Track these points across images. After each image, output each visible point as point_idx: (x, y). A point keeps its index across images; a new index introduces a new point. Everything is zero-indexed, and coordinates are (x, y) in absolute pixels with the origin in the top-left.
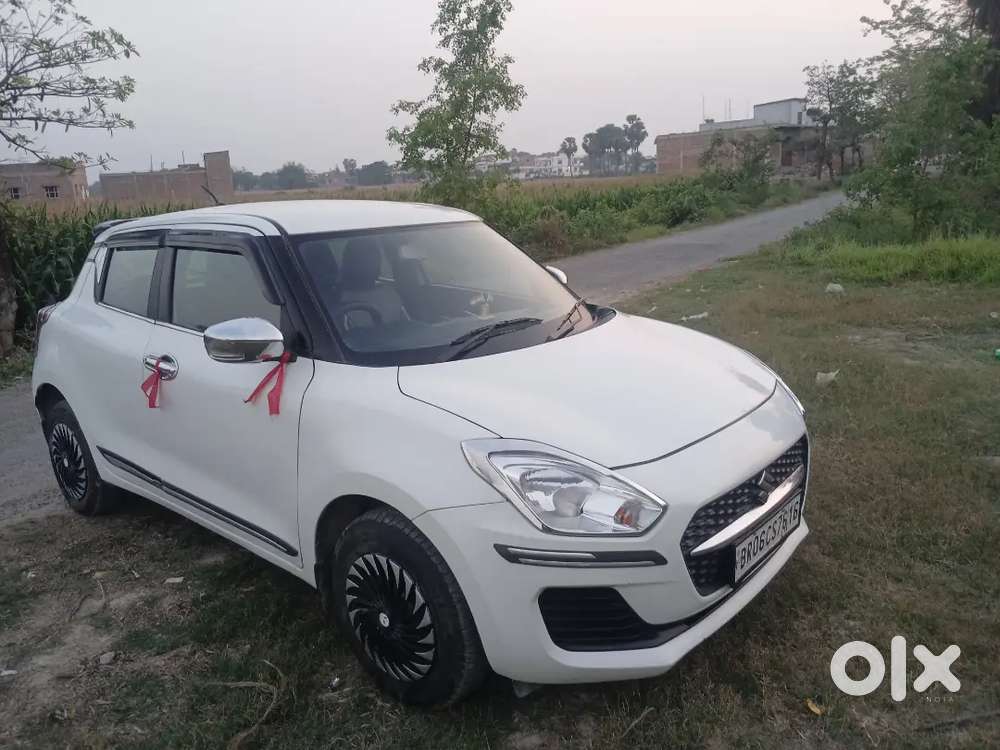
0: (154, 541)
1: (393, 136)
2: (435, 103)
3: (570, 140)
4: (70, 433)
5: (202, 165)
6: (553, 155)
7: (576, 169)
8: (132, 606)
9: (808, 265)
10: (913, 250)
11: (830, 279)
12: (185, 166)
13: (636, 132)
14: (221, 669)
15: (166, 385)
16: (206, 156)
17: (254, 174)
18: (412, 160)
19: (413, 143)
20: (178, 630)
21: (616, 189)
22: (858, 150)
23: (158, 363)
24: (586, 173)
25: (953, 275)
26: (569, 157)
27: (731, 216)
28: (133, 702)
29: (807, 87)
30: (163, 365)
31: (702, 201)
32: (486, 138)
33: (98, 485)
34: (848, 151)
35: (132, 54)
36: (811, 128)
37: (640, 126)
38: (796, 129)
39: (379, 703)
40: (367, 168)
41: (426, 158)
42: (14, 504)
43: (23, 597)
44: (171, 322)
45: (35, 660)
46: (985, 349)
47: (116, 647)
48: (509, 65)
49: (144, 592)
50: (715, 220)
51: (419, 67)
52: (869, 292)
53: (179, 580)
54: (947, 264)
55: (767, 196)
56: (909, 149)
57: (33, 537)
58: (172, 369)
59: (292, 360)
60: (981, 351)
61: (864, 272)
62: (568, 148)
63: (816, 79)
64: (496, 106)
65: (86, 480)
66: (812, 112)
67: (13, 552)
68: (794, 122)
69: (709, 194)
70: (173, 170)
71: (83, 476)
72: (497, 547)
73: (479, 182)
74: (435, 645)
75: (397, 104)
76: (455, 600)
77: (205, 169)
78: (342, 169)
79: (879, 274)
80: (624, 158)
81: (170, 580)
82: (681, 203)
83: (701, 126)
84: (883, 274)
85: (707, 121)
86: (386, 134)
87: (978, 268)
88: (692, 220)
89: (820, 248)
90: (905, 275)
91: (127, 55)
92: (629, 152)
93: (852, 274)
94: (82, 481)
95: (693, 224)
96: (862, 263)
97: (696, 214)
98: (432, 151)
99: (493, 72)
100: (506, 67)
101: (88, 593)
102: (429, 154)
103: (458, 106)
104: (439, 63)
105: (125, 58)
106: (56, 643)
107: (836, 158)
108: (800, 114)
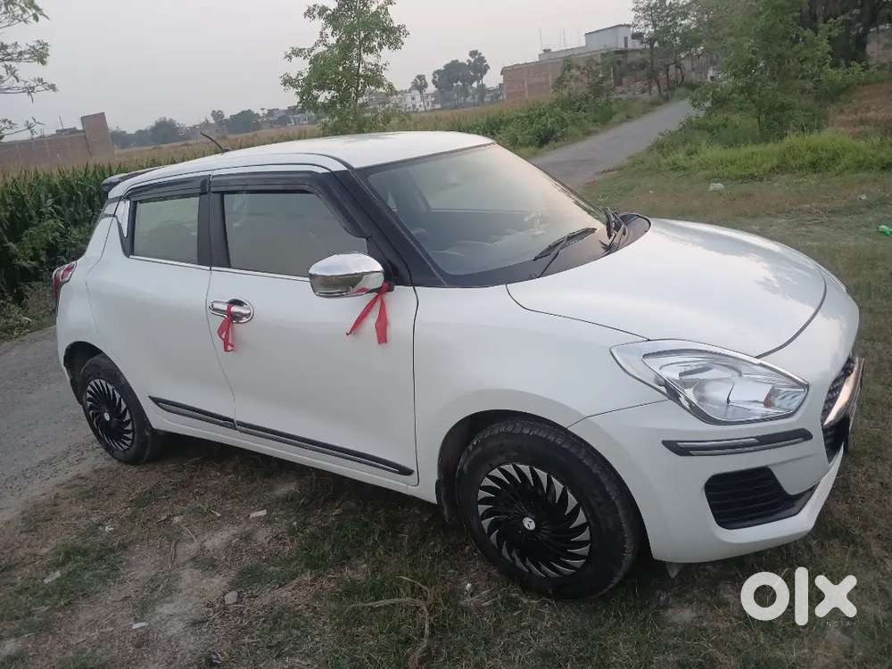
0: (216, 479)
1: (288, 82)
2: (321, 49)
3: (421, 77)
4: (110, 387)
5: (80, 128)
6: (405, 92)
7: (428, 104)
8: (229, 544)
9: (685, 169)
10: (773, 147)
11: (709, 179)
12: (64, 130)
13: (478, 66)
14: (352, 591)
15: (238, 328)
16: (84, 119)
17: (128, 132)
18: (308, 102)
19: (306, 88)
20: (289, 562)
21: (483, 117)
22: (679, 67)
23: (229, 308)
24: (438, 106)
25: (814, 166)
26: (421, 93)
27: (588, 134)
28: (280, 636)
29: (634, 13)
30: (235, 309)
31: (563, 123)
32: (375, 78)
33: (147, 434)
34: (672, 68)
35: (40, 17)
36: (637, 50)
37: (482, 60)
38: (624, 52)
39: (525, 601)
40: (234, 118)
41: (321, 100)
42: (49, 462)
43: (112, 550)
44: (229, 267)
45: (158, 609)
46: (866, 227)
47: (233, 586)
48: (389, 7)
49: (234, 530)
50: (574, 139)
51: (305, 14)
52: (745, 187)
53: (263, 513)
54: (809, 157)
55: (612, 114)
56: (751, 60)
57: (90, 491)
58: (248, 312)
59: (390, 289)
60: (864, 229)
61: (735, 170)
62: (419, 84)
63: (641, 6)
64: (381, 46)
65: (133, 431)
66: (637, 36)
67: (80, 509)
68: (621, 46)
69: (565, 115)
70: (52, 135)
71: (129, 427)
72: (665, 443)
73: (375, 118)
74: (591, 541)
75: (290, 52)
76: (613, 498)
77: (83, 131)
78: (212, 121)
79: (751, 171)
80: (470, 91)
81: (253, 515)
82: (545, 125)
83: (540, 55)
84: (753, 170)
85: (545, 50)
86: (280, 81)
87: (835, 157)
88: (556, 140)
89: (690, 153)
90: (772, 170)
91: (36, 19)
92: (475, 85)
93: (726, 174)
94: (128, 432)
95: (558, 144)
96: (732, 163)
97: (558, 134)
98: (326, 93)
99: (376, 14)
100: (387, 9)
101: (175, 538)
102: (324, 96)
103: (345, 48)
104: (324, 9)
105: (34, 22)
106: (170, 591)
107: (662, 75)
108: (626, 38)
